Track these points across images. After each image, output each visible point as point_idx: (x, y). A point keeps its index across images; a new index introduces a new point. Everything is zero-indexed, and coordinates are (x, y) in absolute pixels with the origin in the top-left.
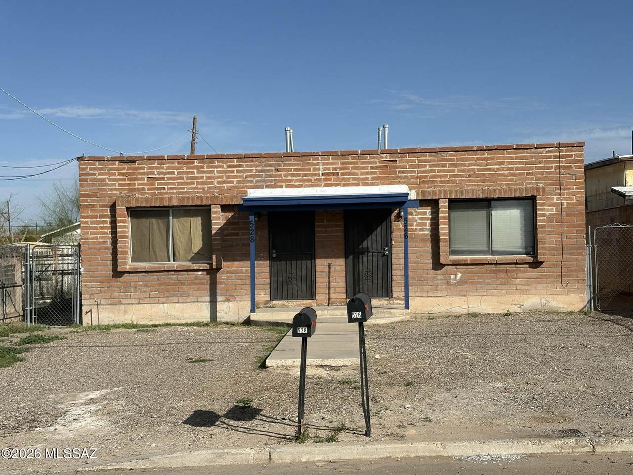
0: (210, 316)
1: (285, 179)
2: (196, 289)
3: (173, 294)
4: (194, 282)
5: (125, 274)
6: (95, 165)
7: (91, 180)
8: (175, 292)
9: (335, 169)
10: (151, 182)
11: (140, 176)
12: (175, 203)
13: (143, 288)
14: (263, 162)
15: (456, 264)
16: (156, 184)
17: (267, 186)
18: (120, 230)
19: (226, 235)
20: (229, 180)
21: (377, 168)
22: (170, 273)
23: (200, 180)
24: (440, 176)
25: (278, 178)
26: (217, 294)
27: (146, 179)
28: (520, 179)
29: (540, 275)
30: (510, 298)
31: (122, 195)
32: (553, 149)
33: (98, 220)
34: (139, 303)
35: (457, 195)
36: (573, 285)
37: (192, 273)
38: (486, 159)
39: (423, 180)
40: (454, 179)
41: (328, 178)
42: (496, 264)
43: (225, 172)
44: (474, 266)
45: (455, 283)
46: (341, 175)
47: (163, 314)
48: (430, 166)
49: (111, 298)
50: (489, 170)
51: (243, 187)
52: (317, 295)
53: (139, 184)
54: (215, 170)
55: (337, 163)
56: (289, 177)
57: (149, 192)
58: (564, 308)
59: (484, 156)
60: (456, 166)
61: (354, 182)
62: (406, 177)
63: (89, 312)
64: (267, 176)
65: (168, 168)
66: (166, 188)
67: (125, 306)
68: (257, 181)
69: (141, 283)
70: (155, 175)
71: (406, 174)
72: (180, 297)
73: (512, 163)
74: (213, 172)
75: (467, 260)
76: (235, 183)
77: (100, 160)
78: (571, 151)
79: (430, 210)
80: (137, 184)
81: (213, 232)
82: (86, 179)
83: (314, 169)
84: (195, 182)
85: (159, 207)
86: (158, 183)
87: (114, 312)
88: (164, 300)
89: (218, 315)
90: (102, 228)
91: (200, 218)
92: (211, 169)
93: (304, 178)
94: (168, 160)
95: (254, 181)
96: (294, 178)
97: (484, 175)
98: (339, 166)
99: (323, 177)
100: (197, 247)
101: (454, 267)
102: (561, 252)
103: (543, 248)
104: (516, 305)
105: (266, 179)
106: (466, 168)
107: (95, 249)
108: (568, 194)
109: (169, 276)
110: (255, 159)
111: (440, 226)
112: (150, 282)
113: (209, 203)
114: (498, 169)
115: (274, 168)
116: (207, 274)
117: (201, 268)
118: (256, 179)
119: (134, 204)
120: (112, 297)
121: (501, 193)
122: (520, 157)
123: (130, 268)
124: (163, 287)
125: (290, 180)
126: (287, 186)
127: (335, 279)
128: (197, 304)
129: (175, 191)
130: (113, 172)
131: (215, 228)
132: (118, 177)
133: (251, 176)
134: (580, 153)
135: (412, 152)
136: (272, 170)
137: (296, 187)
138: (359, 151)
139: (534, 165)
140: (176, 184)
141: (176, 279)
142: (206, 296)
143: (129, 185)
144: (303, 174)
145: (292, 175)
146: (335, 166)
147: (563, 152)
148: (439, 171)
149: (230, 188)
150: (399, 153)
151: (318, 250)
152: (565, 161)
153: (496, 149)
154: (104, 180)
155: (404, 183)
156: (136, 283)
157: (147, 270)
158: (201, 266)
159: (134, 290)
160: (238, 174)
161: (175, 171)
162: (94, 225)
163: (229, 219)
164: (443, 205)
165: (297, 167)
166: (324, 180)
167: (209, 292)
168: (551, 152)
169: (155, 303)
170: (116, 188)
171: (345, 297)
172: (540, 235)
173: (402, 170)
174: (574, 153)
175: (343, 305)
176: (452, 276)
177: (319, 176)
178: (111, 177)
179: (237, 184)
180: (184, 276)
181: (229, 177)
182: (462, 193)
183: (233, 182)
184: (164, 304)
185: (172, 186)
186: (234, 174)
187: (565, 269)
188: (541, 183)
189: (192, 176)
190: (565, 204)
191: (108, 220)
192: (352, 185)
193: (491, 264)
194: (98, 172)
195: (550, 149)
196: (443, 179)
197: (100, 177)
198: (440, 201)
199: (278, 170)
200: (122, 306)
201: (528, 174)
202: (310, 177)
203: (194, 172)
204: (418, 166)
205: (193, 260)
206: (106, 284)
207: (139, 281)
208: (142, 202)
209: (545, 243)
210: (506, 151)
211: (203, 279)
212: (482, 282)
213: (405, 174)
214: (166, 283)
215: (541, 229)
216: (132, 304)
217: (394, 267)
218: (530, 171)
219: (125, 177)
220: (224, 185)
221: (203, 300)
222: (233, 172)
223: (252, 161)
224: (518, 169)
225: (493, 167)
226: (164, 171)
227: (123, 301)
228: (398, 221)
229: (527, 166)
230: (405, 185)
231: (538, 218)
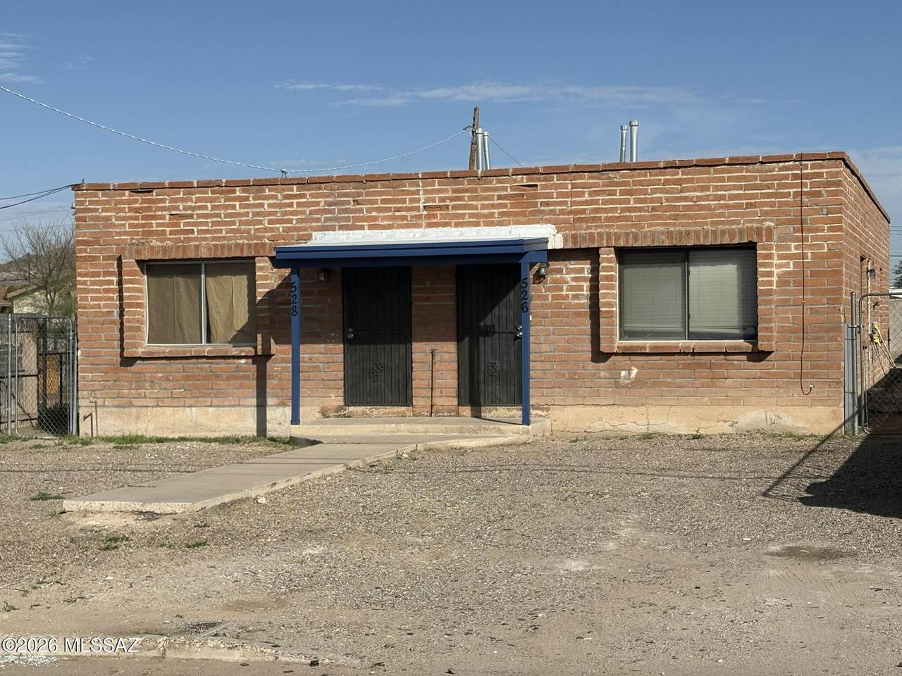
0: (257, 428)
1: (368, 216)
2: (237, 386)
3: (204, 393)
4: (234, 376)
5: (138, 362)
6: (97, 196)
7: (92, 218)
8: (208, 389)
9: (443, 200)
10: (175, 221)
11: (160, 213)
12: (204, 253)
13: (163, 383)
14: (335, 190)
15: (628, 353)
16: (182, 225)
17: (341, 228)
18: (128, 294)
19: (280, 304)
20: (286, 218)
21: (505, 197)
22: (200, 360)
23: (243, 219)
24: (606, 211)
25: (357, 215)
26: (267, 395)
27: (168, 217)
28: (736, 215)
29: (765, 373)
30: (715, 411)
31: (133, 241)
32: (791, 163)
33: (101, 278)
34: (157, 406)
35: (627, 242)
36: (820, 390)
37: (231, 361)
38: (679, 182)
39: (579, 218)
40: (628, 214)
41: (434, 215)
42: (694, 354)
43: (280, 206)
44: (658, 357)
45: (628, 384)
46: (453, 209)
47: (190, 423)
48: (590, 194)
49: (118, 397)
50: (685, 199)
51: (305, 229)
52: (414, 398)
53: (159, 225)
54: (266, 202)
55: (446, 191)
56: (374, 214)
57: (171, 237)
58: (805, 428)
59: (676, 177)
60: (631, 193)
61: (471, 220)
62: (552, 212)
63: (88, 416)
64: (341, 211)
65: (199, 200)
66: (196, 231)
67: (138, 409)
68: (327, 220)
69: (160, 375)
70: (180, 210)
71: (553, 208)
72: (215, 397)
73: (722, 188)
74: (262, 205)
75: (645, 348)
76: (294, 222)
77: (103, 188)
78: (822, 167)
79: (589, 266)
80: (154, 225)
81: (259, 298)
82: (86, 217)
83: (411, 201)
84: (237, 222)
85: (182, 260)
86: (184, 223)
87: (122, 418)
88: (192, 401)
89: (269, 426)
90: (106, 291)
91: (246, 277)
92: (259, 201)
93: (397, 214)
94: (198, 187)
95: (323, 219)
96: (381, 214)
97: (676, 208)
98: (450, 194)
99: (425, 213)
100: (241, 321)
101: (627, 358)
102: (802, 334)
103: (766, 329)
104: (725, 422)
105: (339, 216)
106: (648, 196)
107: (96, 322)
108: (814, 238)
109: (199, 366)
110: (323, 185)
111: (601, 292)
112: (173, 374)
113: (253, 254)
114: (700, 199)
115: (351, 199)
116: (253, 364)
117: (243, 354)
118: (326, 216)
119: (146, 256)
120: (120, 396)
122: (737, 177)
123: (143, 352)
124: (190, 382)
125: (375, 218)
126: (371, 227)
127: (442, 374)
128: (238, 408)
129: (208, 236)
130: (122, 206)
131: (261, 292)
132: (128, 214)
133: (317, 212)
134: (836, 170)
135: (562, 171)
136: (348, 203)
137: (384, 229)
138: (480, 172)
139: (759, 191)
140: (210, 224)
141: (209, 370)
142: (252, 397)
143: (143, 226)
144: (394, 207)
145: (379, 210)
146: (442, 195)
147: (807, 169)
148: (605, 202)
149: (287, 230)
150: (542, 174)
151: (415, 330)
152: (811, 183)
153: (696, 166)
154: (109, 218)
155: (548, 221)
156: (153, 374)
157: (167, 355)
158: (242, 351)
159: (150, 386)
160: (299, 209)
161: (209, 204)
162: (95, 287)
163: (285, 279)
164: (608, 259)
165: (386, 197)
166: (428, 217)
167: (255, 390)
168: (787, 168)
169: (179, 406)
170: (125, 232)
171: (457, 403)
172: (763, 307)
173: (546, 200)
174: (825, 170)
175: (453, 416)
176: (623, 373)
177: (419, 211)
178: (119, 215)
179: (298, 225)
180: (220, 366)
181: (285, 213)
182: (636, 238)
183: (290, 221)
184: (192, 408)
185: (203, 228)
186: (293, 209)
187: (807, 364)
188: (771, 220)
189: (232, 211)
190: (809, 255)
191: (115, 279)
192: (467, 226)
193: (685, 354)
194: (100, 206)
195: (787, 164)
196: (611, 215)
197: (103, 214)
198: (601, 251)
199: (356, 202)
200: (134, 410)
201: (749, 205)
202: (404, 213)
203: (235, 205)
204: (571, 195)
205: (235, 341)
206: (112, 376)
207: (156, 372)
208: (158, 252)
209: (770, 321)
210: (712, 168)
211: (249, 370)
212: (670, 383)
213: (550, 208)
214: (194, 376)
215: (763, 298)
216: (147, 406)
217: (532, 356)
218: (753, 201)
219: (138, 214)
220: (278, 225)
221: (247, 403)
222: (291, 205)
223: (320, 189)
224: (732, 197)
225: (692, 194)
226: (193, 204)
227: (136, 402)
228: (539, 283)
229: (747, 192)
230: (550, 225)
231: (760, 279)
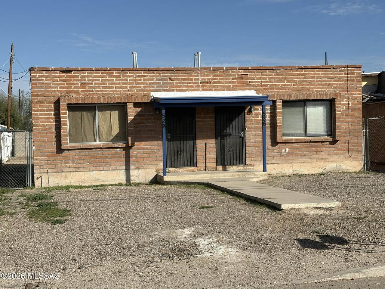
0: (126, 179)
1: (176, 86)
2: (116, 161)
3: (99, 165)
4: (115, 156)
5: (66, 151)
6: (42, 73)
7: (40, 84)
8: (101, 163)
9: (209, 79)
10: (83, 86)
11: (75, 82)
12: (102, 101)
13: (78, 160)
14: (161, 74)
15: (286, 142)
16: (87, 88)
17: (164, 90)
18: (63, 119)
19: (136, 124)
20: (138, 85)
21: (235, 79)
22: (97, 150)
23: (117, 86)
24: (275, 85)
25: (171, 85)
26: (130, 164)
27: (80, 84)
28: (324, 88)
29: (335, 149)
30: (318, 164)
31: (63, 95)
32: (344, 69)
33: (45, 112)
34: (76, 171)
35: (288, 98)
36: (355, 155)
37: (113, 150)
38: (303, 75)
39: (265, 88)
40: (284, 87)
41: (204, 85)
42: (311, 142)
43: (135, 80)
44: (297, 144)
45: (285, 155)
46: (213, 83)
47: (93, 179)
48: (269, 78)
49: (55, 168)
50: (306, 81)
51: (147, 91)
52: (197, 164)
53: (75, 88)
54: (128, 78)
55: (210, 76)
56: (179, 85)
57: (81, 93)
58: (350, 169)
59: (302, 73)
60: (285, 78)
61: (221, 88)
62: (254, 85)
63: (39, 178)
64: (163, 83)
65: (95, 76)
66: (94, 90)
67: (66, 173)
68: (157, 87)
69: (77, 157)
70: (86, 81)
71: (254, 84)
72: (105, 166)
73: (319, 77)
74: (126, 80)
75: (293, 140)
76: (142, 87)
77: (47, 70)
78: (354, 70)
79: (269, 107)
80: (73, 87)
81: (129, 121)
82: (37, 83)
83: (195, 79)
84: (115, 87)
85: (91, 104)
86: (88, 87)
87: (58, 178)
88: (93, 168)
89: (131, 178)
90: (48, 118)
91: (117, 112)
92: (125, 78)
93: (189, 85)
94: (95, 71)
95: (155, 86)
96: (182, 85)
97: (302, 85)
98: (212, 77)
99: (201, 85)
100: (116, 132)
101: (284, 144)
102: (348, 134)
103: (339, 132)
104: (322, 168)
105: (163, 85)
106: (291, 80)
107: (44, 133)
108: (353, 97)
109: (97, 152)
110: (155, 72)
111: (277, 118)
112: (84, 156)
113: (126, 101)
114: (311, 81)
115: (168, 78)
116: (123, 151)
117: (120, 146)
118: (156, 85)
119: (73, 101)
120: (56, 167)
121: (314, 97)
122: (324, 73)
123: (70, 147)
124: (92, 160)
125: (179, 87)
126: (177, 91)
127: (209, 153)
128: (116, 171)
129: (100, 93)
130: (56, 78)
131: (130, 118)
132: (59, 82)
133: (153, 83)
134: (359, 72)
135: (258, 69)
136: (167, 80)
137: (183, 91)
138: (225, 68)
139: (332, 79)
140: (101, 88)
141: (102, 154)
142: (123, 166)
143: (67, 88)
144: (187, 82)
145: (181, 83)
146: (208, 77)
147: (349, 71)
148: (275, 82)
149: (139, 91)
150: (250, 70)
151: (198, 134)
152: (351, 76)
153: (310, 68)
154: (49, 84)
155: (253, 89)
156: (73, 157)
157: (81, 148)
158: (120, 145)
159: (72, 162)
160: (144, 82)
161: (100, 79)
162: (42, 116)
163: (138, 113)
164: (279, 104)
165: (184, 78)
166: (202, 86)
167: (125, 162)
168: (342, 71)
169: (87, 171)
170: (58, 90)
171: (216, 165)
172: (338, 123)
173: (251, 80)
174: (356, 72)
175: (214, 170)
176: (283, 150)
177: (198, 84)
178: (54, 82)
179: (144, 89)
180: (107, 152)
181: (138, 83)
182: (291, 96)
183: (140, 87)
184: (94, 172)
185: (98, 89)
186: (141, 82)
187: (350, 145)
188: (337, 90)
189: (112, 82)
190: (351, 104)
191: (53, 112)
192: (219, 90)
193: (307, 142)
194: (44, 78)
195: (342, 69)
196: (277, 87)
197: (46, 82)
198: (277, 101)
199: (171, 79)
200: (64, 174)
201: (329, 84)
202: (192, 85)
203: (114, 79)
204: (262, 79)
205: (114, 140)
206: (51, 158)
207: (75, 156)
208: (79, 100)
209: (340, 129)
210: (315, 69)
211: (121, 154)
212: (301, 154)
213: (253, 84)
214: (94, 157)
215: (338, 120)
216: (71, 172)
217: (247, 144)
218: (330, 83)
219: (64, 82)
220: (134, 89)
221: (120, 168)
222: (141, 80)
223: (154, 73)
224: (323, 81)
225: (308, 79)
226: (93, 78)
227: (64, 170)
228: (250, 114)
229: (328, 79)
230: (253, 91)
231: (337, 113)
